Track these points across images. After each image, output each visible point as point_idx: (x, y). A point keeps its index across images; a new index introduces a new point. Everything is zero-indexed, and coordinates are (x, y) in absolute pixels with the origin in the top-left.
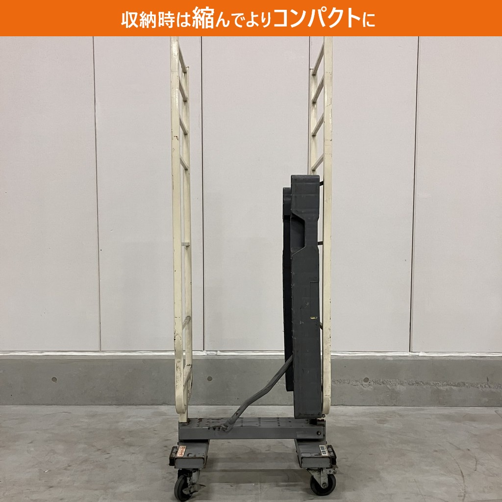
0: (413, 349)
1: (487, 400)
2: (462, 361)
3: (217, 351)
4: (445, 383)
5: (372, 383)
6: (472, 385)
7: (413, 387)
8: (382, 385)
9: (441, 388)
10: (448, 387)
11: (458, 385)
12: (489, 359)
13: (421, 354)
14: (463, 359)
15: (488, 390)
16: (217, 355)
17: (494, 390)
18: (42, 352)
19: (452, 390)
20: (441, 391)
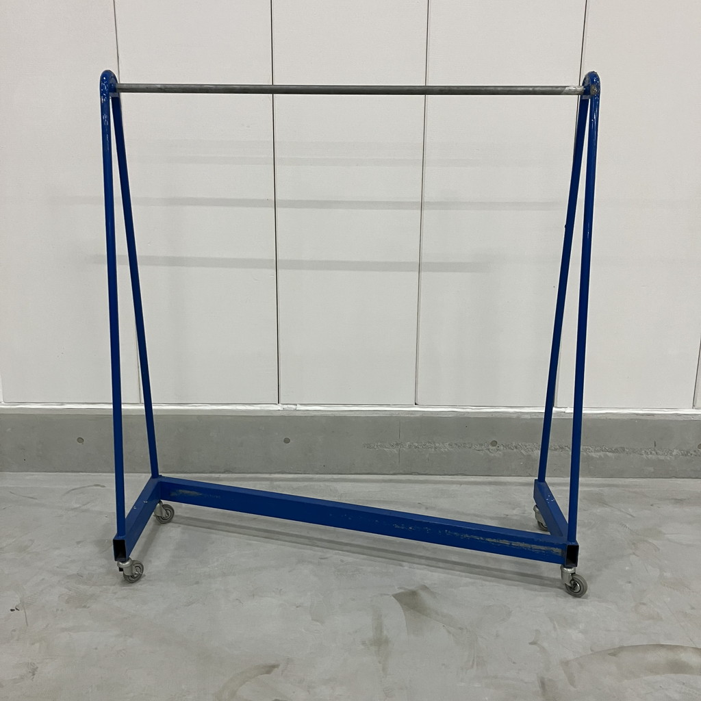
1: (652, 469)
3: (296, 405)
5: (502, 447)
6: (634, 451)
7: (556, 452)
8: (515, 450)
9: (593, 454)
10: (601, 454)
11: (616, 451)
13: (568, 410)
14: (623, 417)
15: (654, 457)
16: (296, 410)
17: (662, 457)
18: (62, 404)
19: (608, 456)
20: (592, 458)
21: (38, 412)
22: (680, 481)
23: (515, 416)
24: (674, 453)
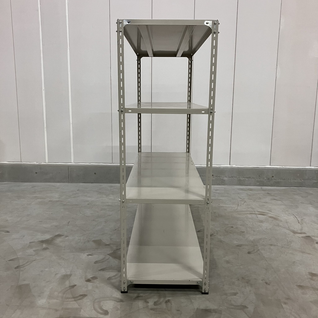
0: (231, 164)
1: (259, 183)
2: (250, 169)
4: (243, 177)
5: (215, 177)
6: (253, 178)
7: (230, 178)
8: (219, 177)
9: (241, 179)
10: (244, 179)
11: (248, 178)
12: (260, 168)
13: (234, 166)
14: (250, 168)
15: (259, 180)
17: (262, 180)
18: (90, 163)
19: (245, 179)
20: (241, 180)
21: (83, 165)
22: (266, 187)
23: (218, 167)
24: (265, 179)
